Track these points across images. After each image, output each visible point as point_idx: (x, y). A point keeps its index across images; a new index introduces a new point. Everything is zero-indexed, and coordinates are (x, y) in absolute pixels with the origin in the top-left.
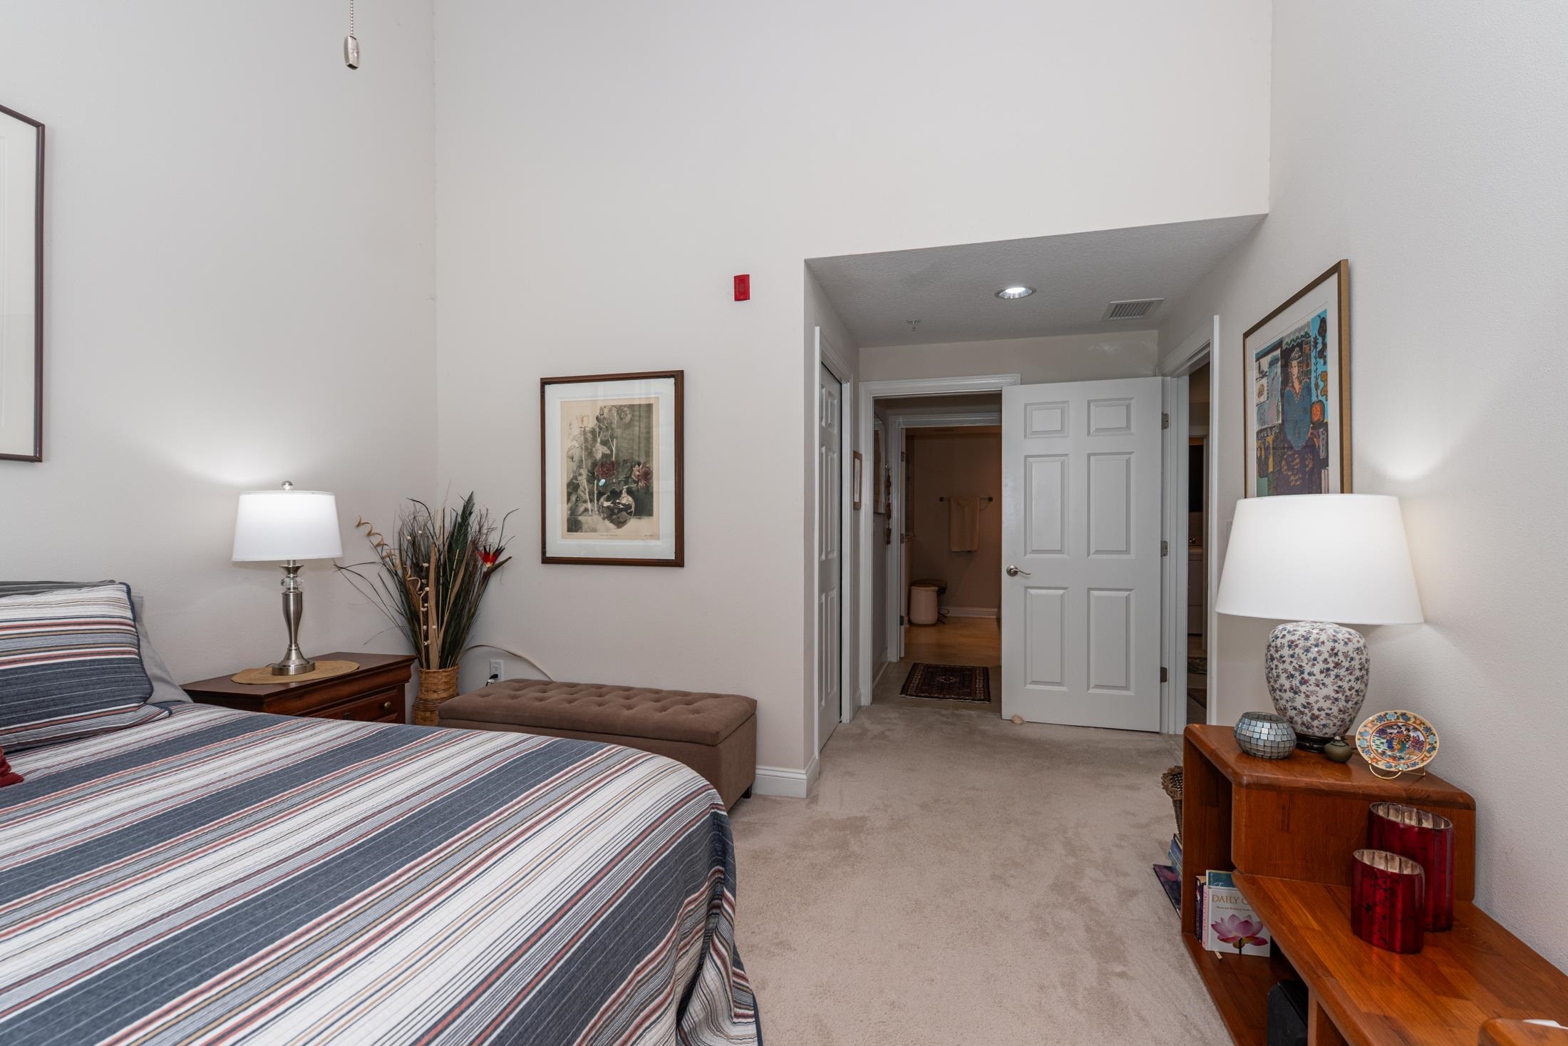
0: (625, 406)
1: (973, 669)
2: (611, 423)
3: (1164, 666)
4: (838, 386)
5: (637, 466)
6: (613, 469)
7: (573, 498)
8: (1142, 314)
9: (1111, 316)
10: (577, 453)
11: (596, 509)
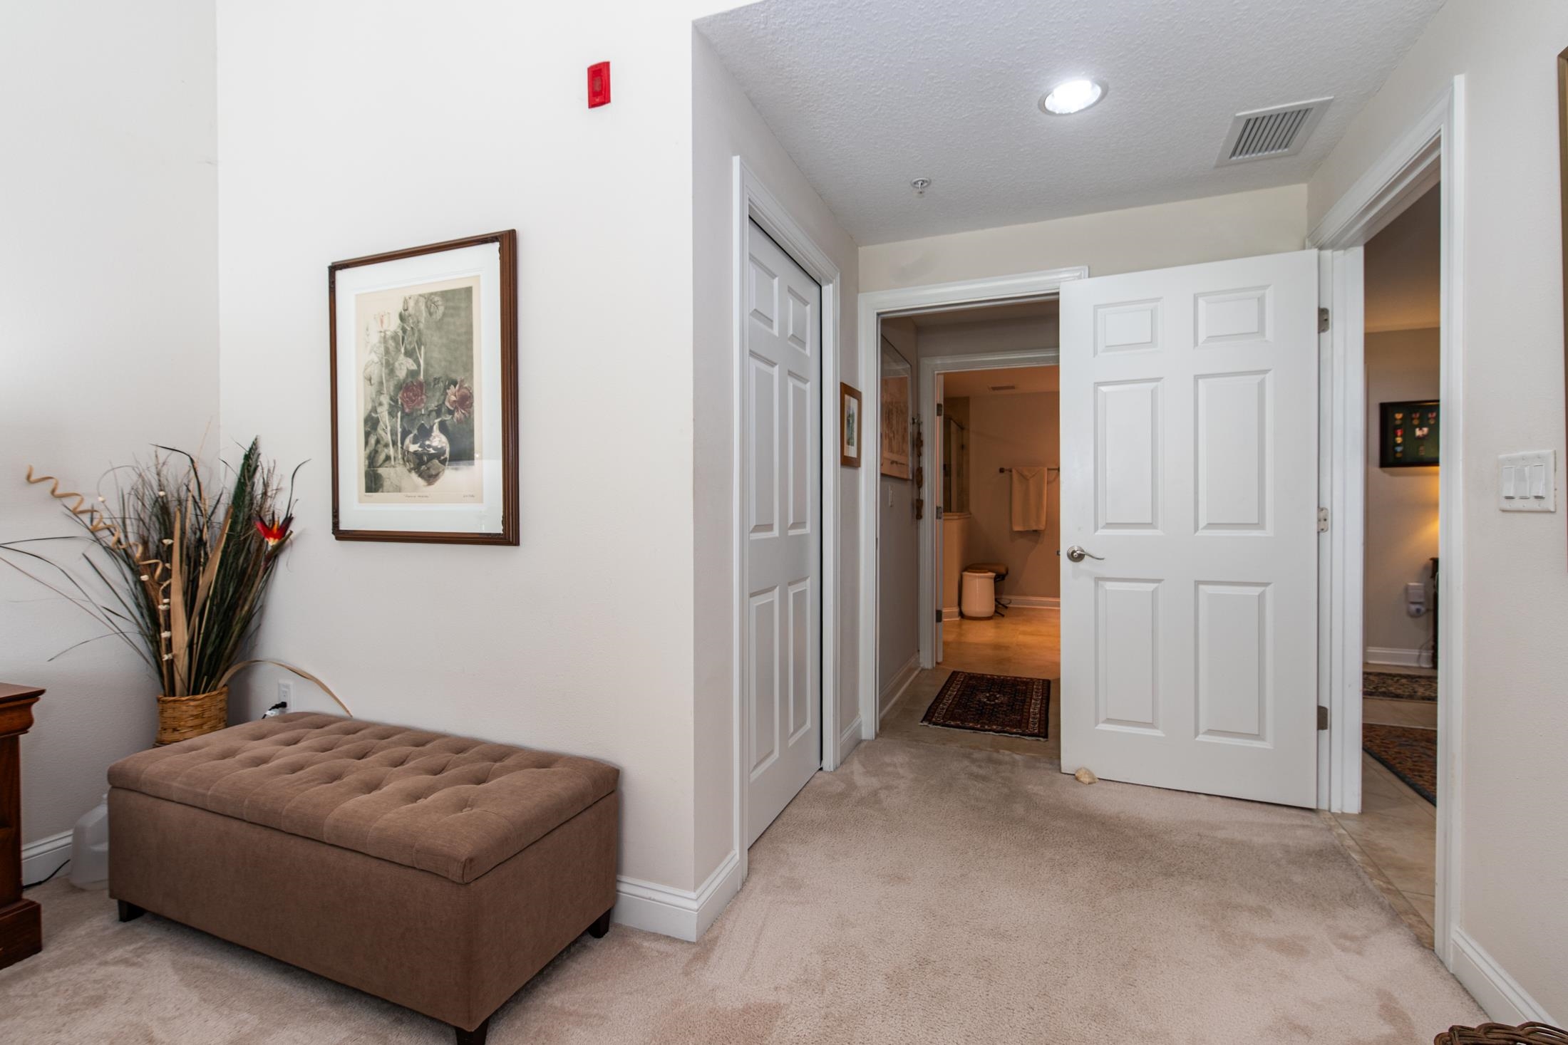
0: (435, 294)
1: (1029, 683)
2: (418, 322)
3: (1322, 704)
4: (816, 289)
5: (452, 387)
6: (422, 394)
7: (372, 440)
8: (1286, 147)
9: (1234, 154)
10: (376, 372)
11: (400, 456)
